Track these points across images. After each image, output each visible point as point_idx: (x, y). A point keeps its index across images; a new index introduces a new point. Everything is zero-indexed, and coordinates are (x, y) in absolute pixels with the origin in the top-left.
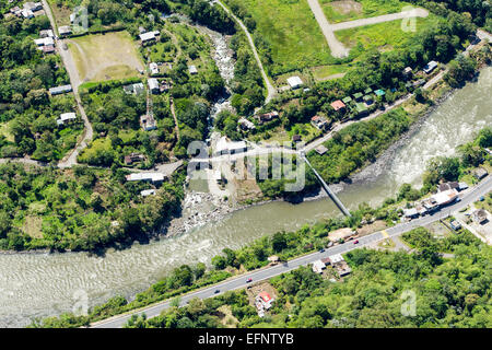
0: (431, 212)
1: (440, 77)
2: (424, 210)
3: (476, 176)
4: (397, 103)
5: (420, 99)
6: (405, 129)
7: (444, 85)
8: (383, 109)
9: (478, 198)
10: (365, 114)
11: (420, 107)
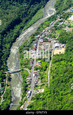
0: (30, 95)
1: (7, 81)
2: (29, 96)
3: (29, 87)
4: (5, 88)
5: (8, 86)
6: (11, 91)
7: (9, 82)
8: (5, 90)
9: (33, 89)
10: (3, 92)
11: (9, 87)
